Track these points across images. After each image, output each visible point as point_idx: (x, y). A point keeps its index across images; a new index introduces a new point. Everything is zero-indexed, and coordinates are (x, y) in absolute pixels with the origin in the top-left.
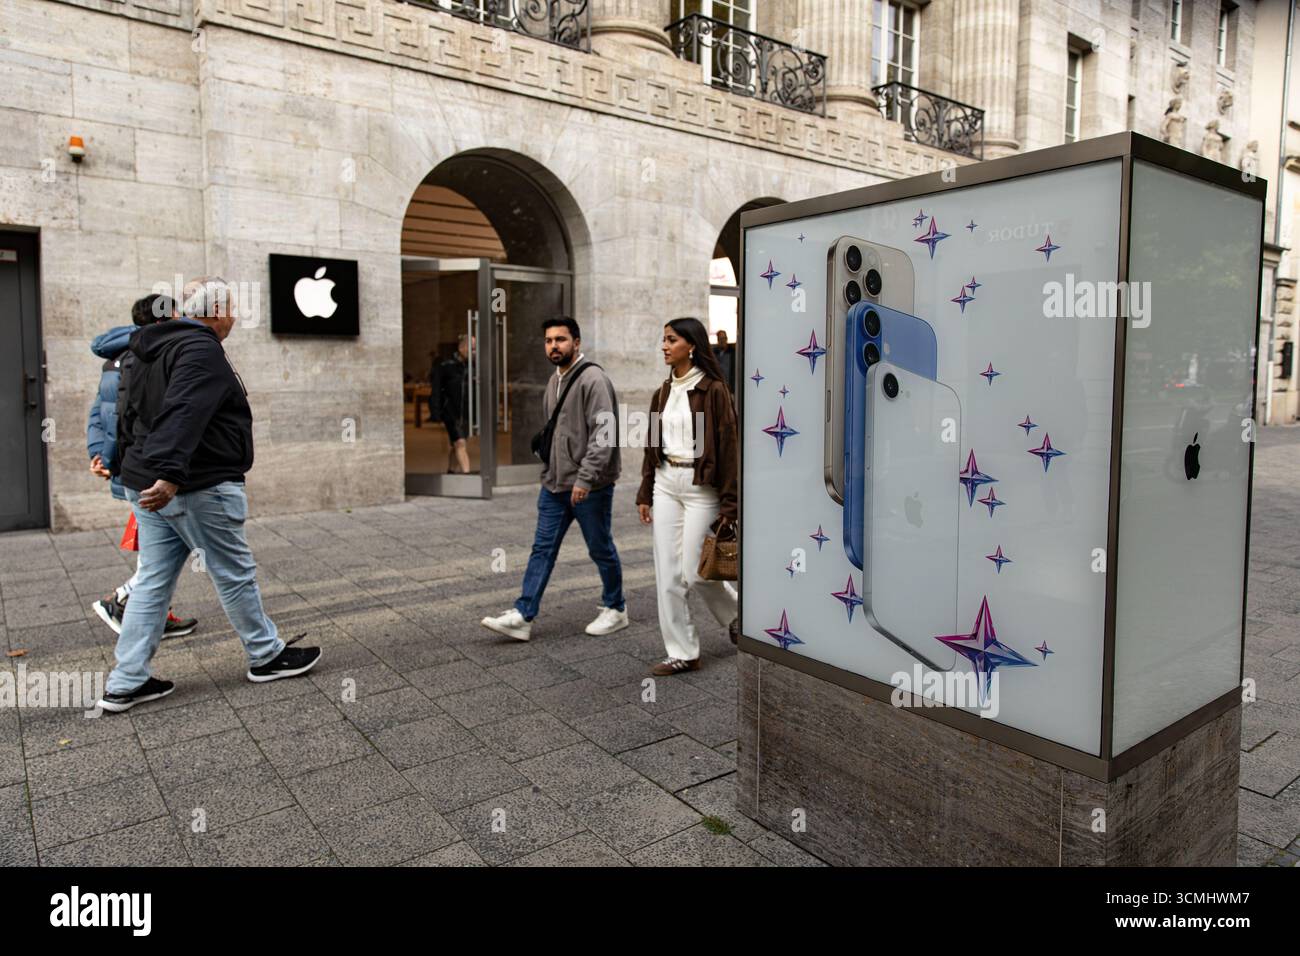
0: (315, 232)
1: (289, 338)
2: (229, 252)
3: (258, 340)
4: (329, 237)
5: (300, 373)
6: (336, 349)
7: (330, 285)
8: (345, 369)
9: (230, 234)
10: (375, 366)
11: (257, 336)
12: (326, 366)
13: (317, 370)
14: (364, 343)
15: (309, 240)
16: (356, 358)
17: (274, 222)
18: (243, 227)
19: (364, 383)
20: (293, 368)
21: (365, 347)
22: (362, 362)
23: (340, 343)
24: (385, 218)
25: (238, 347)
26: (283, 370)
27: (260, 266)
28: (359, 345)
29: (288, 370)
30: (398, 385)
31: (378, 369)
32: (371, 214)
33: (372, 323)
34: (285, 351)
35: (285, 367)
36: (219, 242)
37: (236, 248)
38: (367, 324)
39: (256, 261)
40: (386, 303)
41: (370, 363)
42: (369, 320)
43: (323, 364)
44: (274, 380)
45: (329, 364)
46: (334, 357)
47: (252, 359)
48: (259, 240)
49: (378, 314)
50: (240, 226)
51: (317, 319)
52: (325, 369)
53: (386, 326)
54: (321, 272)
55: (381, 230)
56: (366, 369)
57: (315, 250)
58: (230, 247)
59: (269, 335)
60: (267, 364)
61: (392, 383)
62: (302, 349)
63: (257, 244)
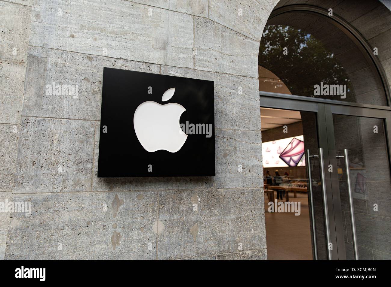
0: (164, 48)
1: (124, 183)
2: (49, 66)
3: (78, 188)
4: (182, 56)
5: (136, 234)
6: (185, 194)
7: (179, 110)
8: (196, 222)
9: (53, 44)
10: (233, 216)
11: (77, 183)
12: (170, 220)
13: (159, 227)
14: (220, 186)
15: (156, 56)
16: (210, 207)
17: (113, 33)
18: (73, 36)
19: (219, 241)
20: (127, 227)
21: (222, 191)
22: (217, 211)
23: (190, 186)
24: (242, 38)
25: (46, 200)
26: (111, 230)
27: (90, 86)
28: (214, 188)
29: (119, 230)
30: (260, 239)
31: (238, 219)
32: (228, 33)
33: (229, 157)
34: (117, 202)
35: (114, 227)
36: (35, 53)
37: (61, 62)
38: (225, 160)
39: (86, 79)
40: (245, 133)
41: (227, 212)
42: (225, 155)
43: (167, 217)
44: (98, 247)
45: (176, 216)
46: (182, 207)
47: (66, 217)
48: (92, 52)
49: (235, 148)
50: (68, 34)
51: (162, 154)
52: (170, 225)
53: (246, 162)
54: (169, 94)
55: (238, 51)
56: (223, 221)
57: (162, 68)
58: (52, 59)
59: (96, 179)
60: (88, 223)
61: (254, 238)
62: (140, 197)
63: (90, 58)
